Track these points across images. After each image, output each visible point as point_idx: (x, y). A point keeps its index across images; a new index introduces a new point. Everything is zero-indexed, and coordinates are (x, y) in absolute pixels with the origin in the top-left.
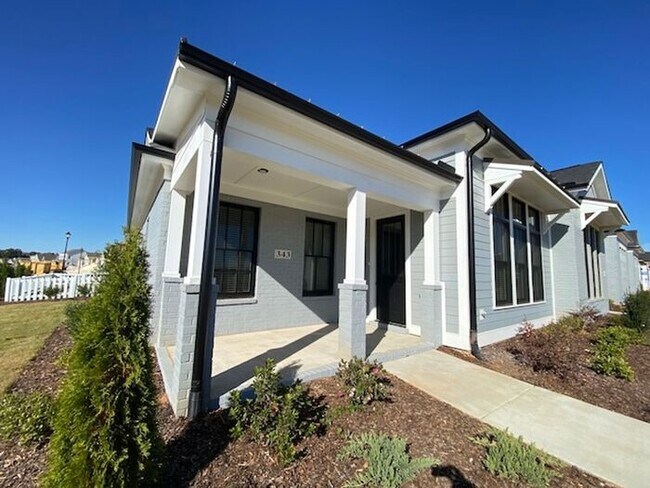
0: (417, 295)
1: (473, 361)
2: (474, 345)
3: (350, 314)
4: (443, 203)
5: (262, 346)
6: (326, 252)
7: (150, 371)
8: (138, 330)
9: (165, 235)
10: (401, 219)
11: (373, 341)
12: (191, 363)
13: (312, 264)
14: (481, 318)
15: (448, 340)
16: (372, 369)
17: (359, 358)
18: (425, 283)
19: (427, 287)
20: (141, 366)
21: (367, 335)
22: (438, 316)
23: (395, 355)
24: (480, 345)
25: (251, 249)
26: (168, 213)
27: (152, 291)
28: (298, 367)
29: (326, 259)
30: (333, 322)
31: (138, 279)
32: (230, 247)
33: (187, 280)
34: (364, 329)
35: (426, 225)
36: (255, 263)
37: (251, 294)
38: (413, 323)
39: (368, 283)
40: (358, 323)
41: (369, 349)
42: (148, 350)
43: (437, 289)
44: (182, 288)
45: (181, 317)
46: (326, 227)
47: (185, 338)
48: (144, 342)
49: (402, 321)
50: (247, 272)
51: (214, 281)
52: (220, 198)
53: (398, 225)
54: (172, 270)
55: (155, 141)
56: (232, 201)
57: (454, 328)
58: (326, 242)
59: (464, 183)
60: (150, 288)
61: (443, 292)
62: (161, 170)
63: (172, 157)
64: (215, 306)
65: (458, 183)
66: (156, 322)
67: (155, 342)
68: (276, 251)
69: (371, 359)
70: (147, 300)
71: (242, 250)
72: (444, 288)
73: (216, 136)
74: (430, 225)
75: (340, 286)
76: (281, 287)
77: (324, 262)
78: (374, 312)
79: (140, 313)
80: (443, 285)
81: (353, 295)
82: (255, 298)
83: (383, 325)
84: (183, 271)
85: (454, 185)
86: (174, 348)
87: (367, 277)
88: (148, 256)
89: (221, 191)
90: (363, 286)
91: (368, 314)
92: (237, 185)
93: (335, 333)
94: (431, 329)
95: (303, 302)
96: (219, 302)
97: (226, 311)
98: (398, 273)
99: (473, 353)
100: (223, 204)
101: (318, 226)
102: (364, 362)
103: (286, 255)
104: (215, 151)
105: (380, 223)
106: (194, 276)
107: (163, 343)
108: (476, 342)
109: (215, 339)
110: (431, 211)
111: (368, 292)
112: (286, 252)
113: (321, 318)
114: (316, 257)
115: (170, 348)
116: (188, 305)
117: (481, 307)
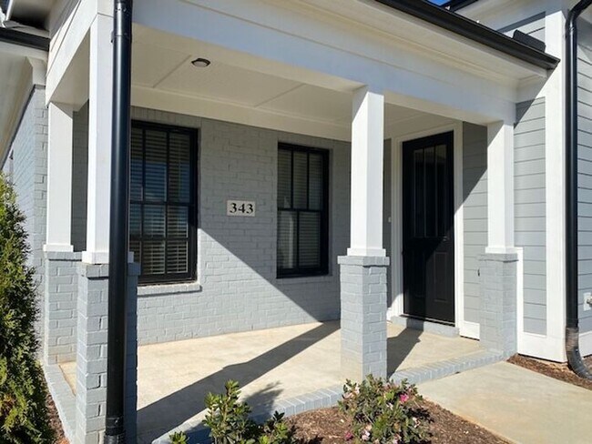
0: (475, 273)
1: (570, 381)
2: (573, 353)
3: (359, 306)
4: (521, 108)
5: (217, 360)
6: (315, 202)
7: (41, 405)
8: (18, 341)
9: (44, 181)
10: (447, 138)
11: (398, 349)
12: (103, 390)
13: (291, 222)
14: (586, 307)
15: (527, 344)
16: (399, 394)
17: (376, 377)
18: (488, 250)
19: (493, 258)
20: (27, 397)
21: (389, 340)
22: (509, 306)
23: (436, 372)
24: (583, 352)
25: (187, 200)
26: (45, 144)
27: (33, 277)
28: (276, 393)
29: (313, 215)
30: (331, 320)
31: (11, 258)
32: (150, 197)
33: (87, 257)
34: (386, 334)
35: (490, 149)
36: (194, 223)
37: (191, 276)
38: (467, 318)
39: (388, 254)
40: (373, 321)
41: (394, 361)
42: (35, 372)
43: (510, 260)
44: (80, 269)
45: (82, 317)
46: (314, 158)
47: (91, 351)
48: (28, 360)
49: (447, 316)
50: (183, 239)
51: (131, 256)
52: (134, 115)
53: (441, 150)
54: (58, 239)
55: (13, 18)
56: (151, 118)
57: (537, 324)
58: (315, 185)
59: (560, 71)
60: (30, 273)
61: (520, 265)
62: (26, 69)
63: (44, 45)
64: (135, 296)
65: (550, 70)
66: (43, 327)
67: (43, 359)
68: (230, 202)
69: (397, 378)
70: (27, 292)
71: (171, 203)
72: (520, 257)
73: (119, 6)
74: (499, 150)
75: (340, 259)
76: (241, 263)
77: (311, 219)
78: (399, 302)
79: (18, 314)
80: (520, 252)
81: (365, 275)
82: (198, 282)
83: (415, 323)
84: (79, 241)
85: (542, 74)
86: (74, 365)
87: (387, 244)
88: (22, 219)
89: (133, 103)
90: (380, 259)
91: (389, 304)
92: (156, 90)
93: (335, 337)
94: (499, 325)
95: (278, 286)
96: (142, 290)
97: (152, 304)
98: (441, 234)
99: (570, 367)
100: (138, 124)
101: (300, 158)
102: (385, 385)
103: (247, 208)
104: (119, 32)
105: (408, 147)
106: (98, 248)
107: (54, 358)
108: (577, 347)
109: (140, 350)
110: (498, 124)
111: (389, 268)
112: (246, 203)
113: (310, 313)
114: (297, 212)
115: (66, 366)
116: (92, 298)
117: (586, 290)
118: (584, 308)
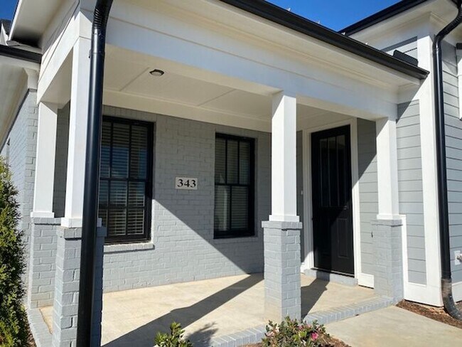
0: (369, 235)
1: (446, 322)
2: (448, 299)
3: (279, 261)
4: (401, 108)
5: (166, 305)
6: (244, 178)
7: (25, 343)
8: (8, 290)
9: (33, 163)
10: (345, 130)
11: (310, 296)
12: (74, 329)
13: (226, 194)
14: (457, 262)
15: (411, 292)
16: (310, 333)
17: (292, 318)
18: (379, 217)
19: (383, 223)
20: (14, 335)
21: (302, 288)
22: (397, 261)
23: (339, 314)
24: (456, 298)
25: (145, 177)
26: (35, 134)
27: (23, 238)
28: (212, 332)
29: (243, 189)
30: (256, 272)
31: (5, 224)
32: (116, 175)
33: (65, 222)
34: (299, 280)
35: (377, 138)
36: (149, 195)
37: (146, 236)
38: (363, 271)
39: (301, 220)
40: (290, 274)
41: (306, 306)
42: (21, 315)
43: (396, 225)
44: (59, 232)
45: (60, 269)
46: (243, 145)
47: (66, 298)
48: (16, 305)
49: (348, 269)
50: (140, 207)
51: (100, 221)
52: (105, 112)
53: (341, 139)
54: (42, 207)
55: (14, 39)
56: (118, 114)
57: (419, 276)
58: (244, 165)
59: (429, 81)
60: (20, 235)
61: (404, 229)
62: (23, 77)
63: (37, 59)
64: (103, 253)
65: (422, 79)
66: (28, 278)
67: (27, 305)
68: (178, 179)
69: (309, 320)
70: (17, 250)
71: (132, 180)
72: (404, 223)
73: (96, 31)
74: (385, 139)
75: (264, 224)
76: (186, 227)
77: (241, 193)
78: (310, 258)
79: (9, 268)
80: (404, 219)
81: (283, 236)
82: (152, 242)
83: (323, 274)
84: (59, 209)
85: (417, 82)
86: (51, 309)
87: (300, 212)
88: (14, 193)
89: (104, 103)
90: (295, 223)
91: (303, 259)
92: (122, 93)
93: (260, 286)
94: (388, 276)
95: (215, 245)
96: (107, 248)
97: (115, 259)
98: (343, 204)
99: (445, 310)
100: (108, 119)
101: (232, 145)
102: (300, 325)
103: (191, 183)
104: (95, 50)
105: (316, 137)
106: (74, 216)
107: (36, 303)
108: (450, 294)
109: (105, 297)
110: (384, 120)
111: (302, 231)
112: (191, 179)
113: (240, 266)
114: (230, 186)
115: (45, 310)
116: (67, 254)
117: (456, 248)
118: (455, 263)
